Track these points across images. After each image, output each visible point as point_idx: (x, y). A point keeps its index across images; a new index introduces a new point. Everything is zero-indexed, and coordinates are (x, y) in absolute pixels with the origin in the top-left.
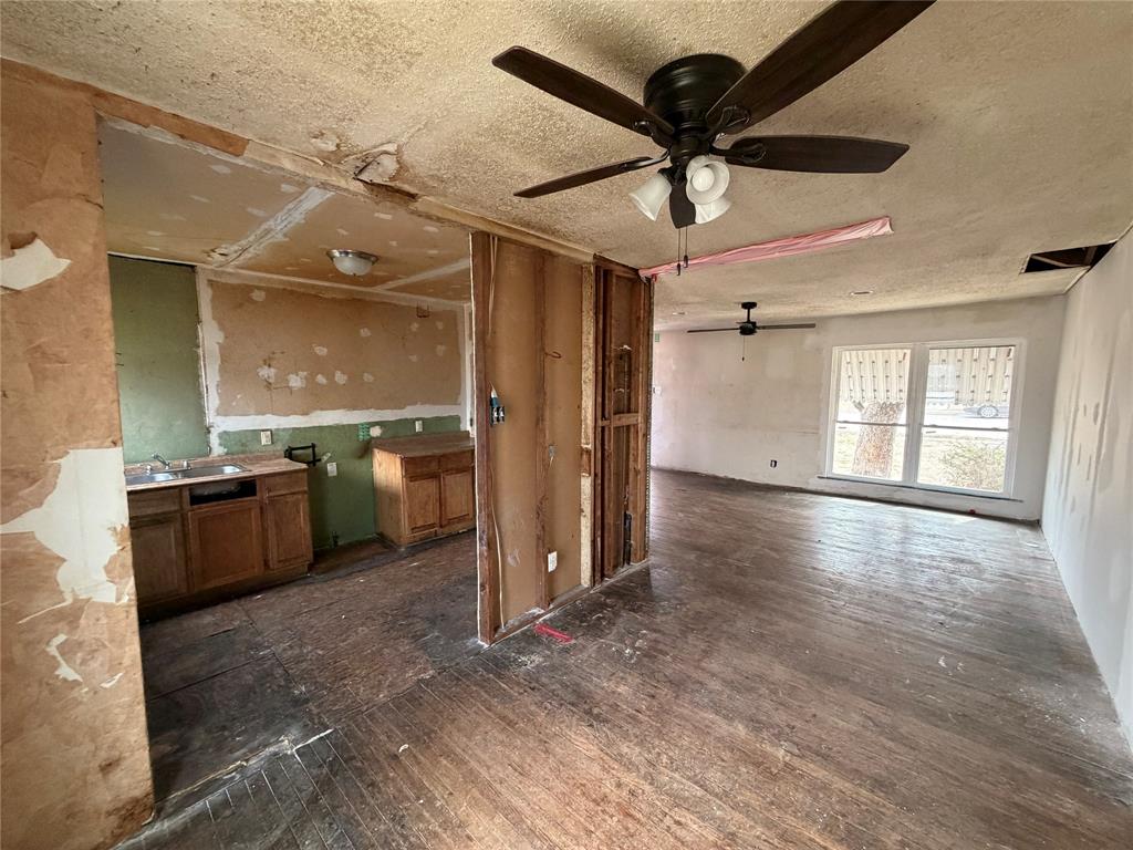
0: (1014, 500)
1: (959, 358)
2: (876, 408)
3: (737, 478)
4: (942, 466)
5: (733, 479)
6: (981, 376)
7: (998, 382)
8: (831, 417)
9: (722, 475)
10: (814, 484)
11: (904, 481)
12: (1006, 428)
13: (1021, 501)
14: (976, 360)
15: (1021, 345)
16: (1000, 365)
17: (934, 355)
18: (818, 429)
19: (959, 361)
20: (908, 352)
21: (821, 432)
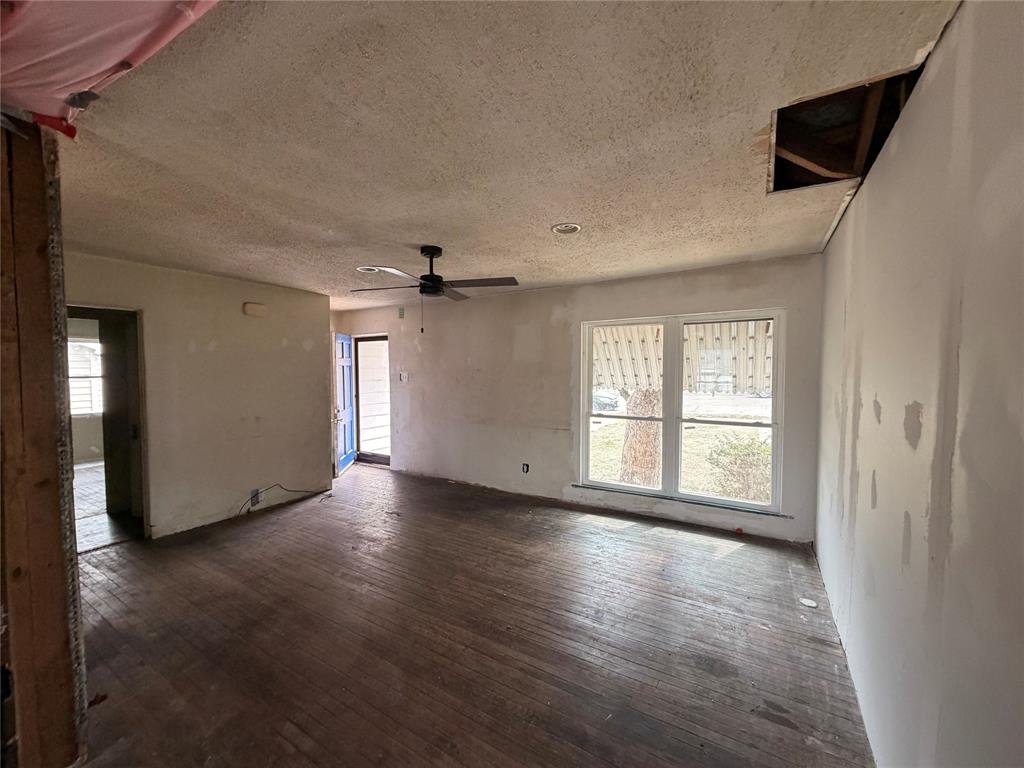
0: (783, 516)
1: (717, 335)
2: (639, 396)
3: (489, 486)
4: (708, 465)
5: (485, 488)
6: (742, 358)
7: (759, 364)
8: (583, 409)
9: (473, 483)
10: (569, 495)
11: (664, 489)
12: (770, 422)
13: (791, 518)
14: (734, 338)
15: (779, 316)
16: (760, 346)
17: (691, 333)
18: (570, 425)
19: (718, 339)
20: (661, 327)
21: (573, 429)
